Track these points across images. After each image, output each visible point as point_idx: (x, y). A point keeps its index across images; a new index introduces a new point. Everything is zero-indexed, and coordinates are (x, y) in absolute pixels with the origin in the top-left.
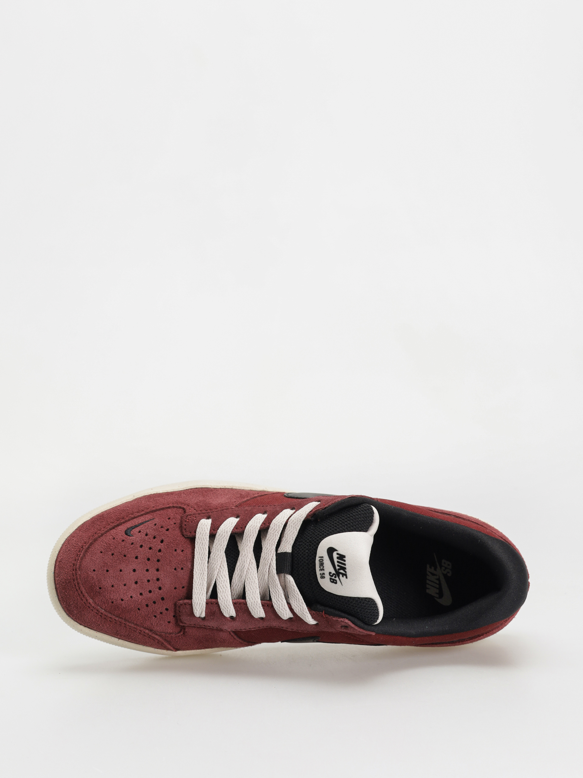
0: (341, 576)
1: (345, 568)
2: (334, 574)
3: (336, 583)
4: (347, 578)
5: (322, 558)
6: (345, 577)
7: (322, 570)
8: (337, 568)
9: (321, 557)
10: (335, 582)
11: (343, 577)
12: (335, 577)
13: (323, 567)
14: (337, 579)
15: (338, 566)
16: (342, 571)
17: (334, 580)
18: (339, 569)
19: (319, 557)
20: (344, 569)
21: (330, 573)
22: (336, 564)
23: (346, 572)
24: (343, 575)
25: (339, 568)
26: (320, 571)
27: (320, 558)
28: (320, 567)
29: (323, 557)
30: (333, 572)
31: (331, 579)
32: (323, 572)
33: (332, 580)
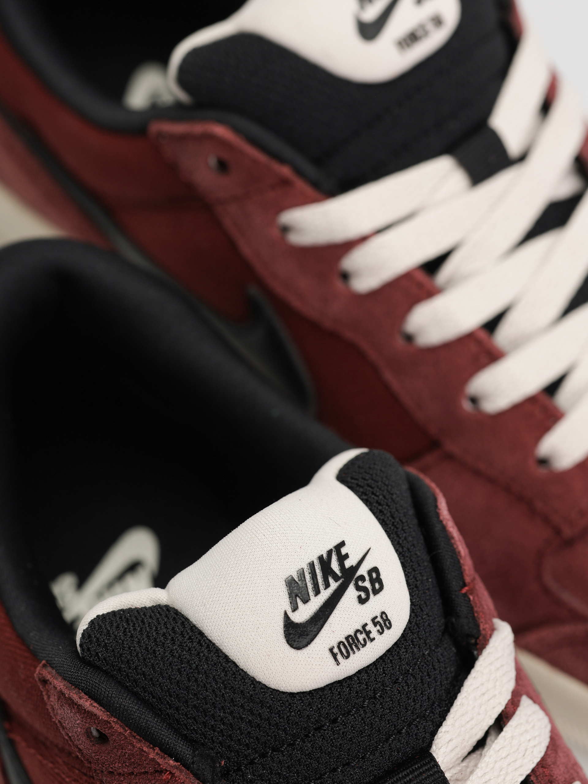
0: (348, 563)
1: (321, 558)
2: (358, 588)
3: (375, 570)
4: (342, 544)
5: (336, 650)
6: (344, 551)
7: (368, 633)
8: (334, 585)
9: (334, 656)
10: (374, 575)
11: (347, 556)
12: (362, 578)
13: (357, 631)
14: (363, 571)
15: (327, 585)
16: (335, 566)
17: (372, 582)
18: (336, 578)
19: (338, 664)
20: (325, 562)
21: (362, 601)
22: (325, 594)
23: (330, 553)
24: (342, 558)
25: (331, 580)
26: (374, 639)
27: (339, 657)
28: (364, 646)
29: (331, 650)
30: (351, 593)
31: (376, 592)
32: (370, 627)
33: (377, 586)
